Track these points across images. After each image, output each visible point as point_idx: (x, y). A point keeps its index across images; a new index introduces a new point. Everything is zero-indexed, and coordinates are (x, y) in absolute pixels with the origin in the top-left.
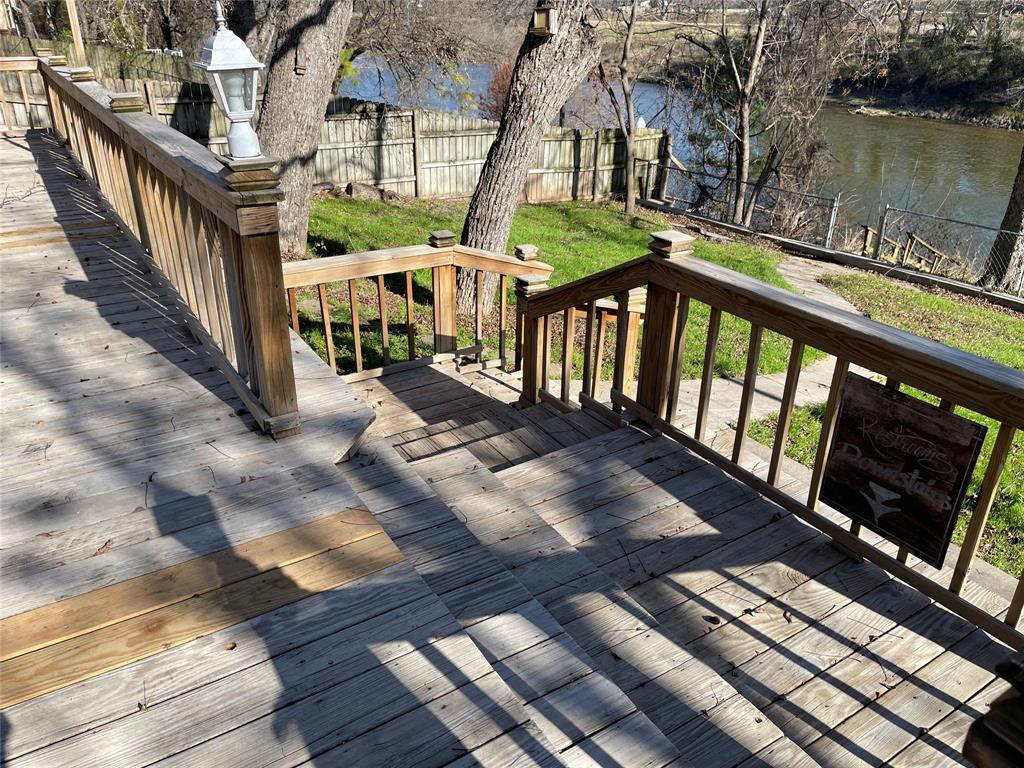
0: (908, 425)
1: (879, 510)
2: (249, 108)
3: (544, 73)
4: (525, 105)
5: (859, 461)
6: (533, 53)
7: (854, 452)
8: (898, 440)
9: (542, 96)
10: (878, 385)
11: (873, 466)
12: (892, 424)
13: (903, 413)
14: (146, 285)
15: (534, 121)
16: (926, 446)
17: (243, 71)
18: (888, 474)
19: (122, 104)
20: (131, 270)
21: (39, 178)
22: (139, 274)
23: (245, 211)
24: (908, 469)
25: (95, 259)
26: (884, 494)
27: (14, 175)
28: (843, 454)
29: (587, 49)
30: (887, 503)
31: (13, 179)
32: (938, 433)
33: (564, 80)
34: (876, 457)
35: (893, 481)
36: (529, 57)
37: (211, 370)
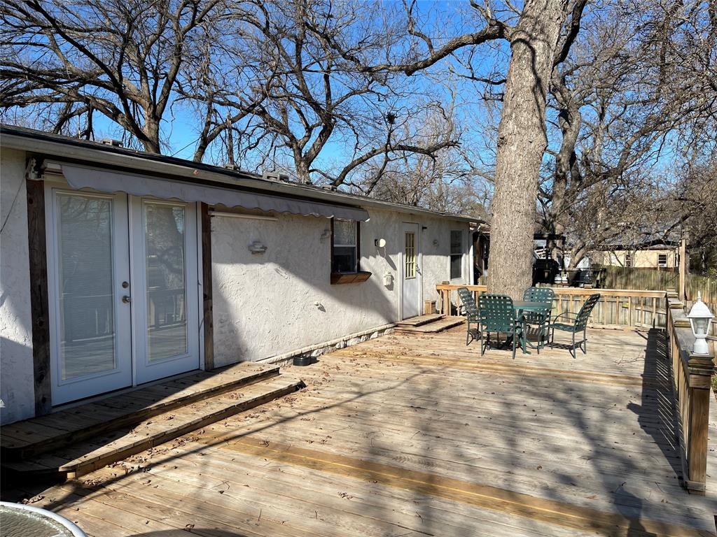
2: (705, 333)
14: (670, 415)
17: (704, 319)
19: (680, 323)
20: (666, 406)
21: (644, 354)
22: (669, 409)
23: (693, 376)
25: (651, 397)
27: (632, 350)
31: (631, 352)
37: (678, 457)
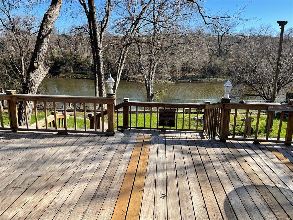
0: (168, 112)
1: (167, 123)
3: (37, 76)
4: (33, 83)
5: (163, 119)
6: (33, 72)
7: (162, 118)
8: (167, 114)
9: (37, 81)
10: (163, 109)
11: (165, 119)
12: (166, 113)
13: (167, 111)
15: (36, 87)
16: (170, 114)
18: (167, 119)
24: (169, 117)
26: (166, 121)
28: (161, 119)
29: (46, 70)
30: (167, 122)
32: (171, 112)
33: (42, 77)
34: (165, 117)
35: (168, 119)
36: (32, 72)
